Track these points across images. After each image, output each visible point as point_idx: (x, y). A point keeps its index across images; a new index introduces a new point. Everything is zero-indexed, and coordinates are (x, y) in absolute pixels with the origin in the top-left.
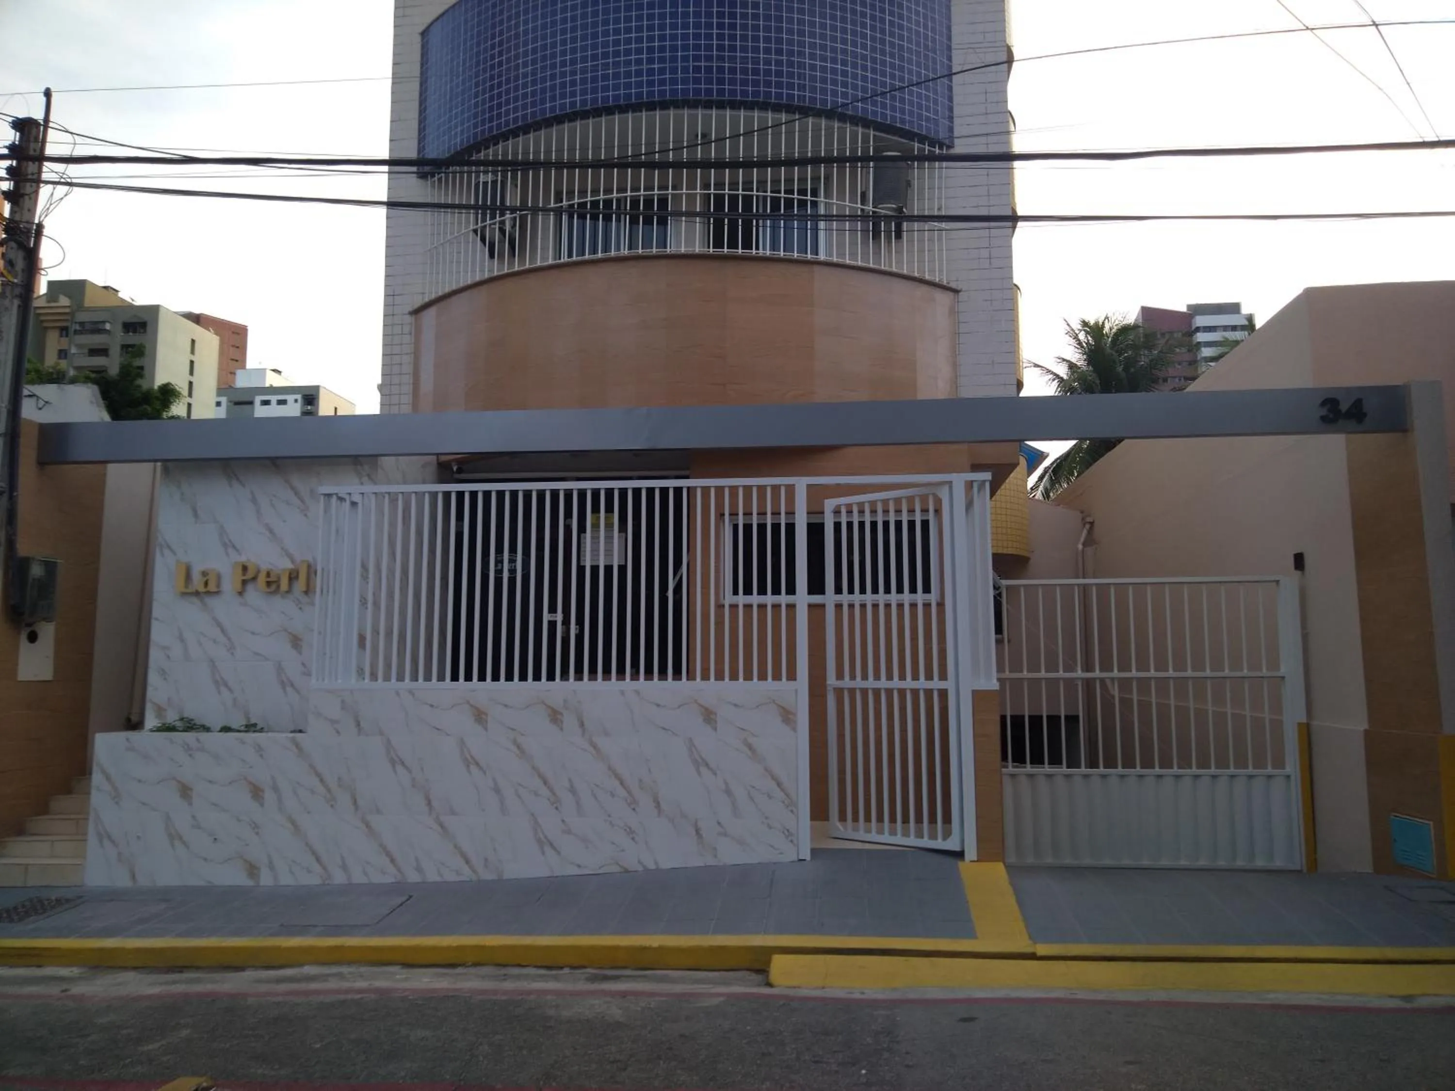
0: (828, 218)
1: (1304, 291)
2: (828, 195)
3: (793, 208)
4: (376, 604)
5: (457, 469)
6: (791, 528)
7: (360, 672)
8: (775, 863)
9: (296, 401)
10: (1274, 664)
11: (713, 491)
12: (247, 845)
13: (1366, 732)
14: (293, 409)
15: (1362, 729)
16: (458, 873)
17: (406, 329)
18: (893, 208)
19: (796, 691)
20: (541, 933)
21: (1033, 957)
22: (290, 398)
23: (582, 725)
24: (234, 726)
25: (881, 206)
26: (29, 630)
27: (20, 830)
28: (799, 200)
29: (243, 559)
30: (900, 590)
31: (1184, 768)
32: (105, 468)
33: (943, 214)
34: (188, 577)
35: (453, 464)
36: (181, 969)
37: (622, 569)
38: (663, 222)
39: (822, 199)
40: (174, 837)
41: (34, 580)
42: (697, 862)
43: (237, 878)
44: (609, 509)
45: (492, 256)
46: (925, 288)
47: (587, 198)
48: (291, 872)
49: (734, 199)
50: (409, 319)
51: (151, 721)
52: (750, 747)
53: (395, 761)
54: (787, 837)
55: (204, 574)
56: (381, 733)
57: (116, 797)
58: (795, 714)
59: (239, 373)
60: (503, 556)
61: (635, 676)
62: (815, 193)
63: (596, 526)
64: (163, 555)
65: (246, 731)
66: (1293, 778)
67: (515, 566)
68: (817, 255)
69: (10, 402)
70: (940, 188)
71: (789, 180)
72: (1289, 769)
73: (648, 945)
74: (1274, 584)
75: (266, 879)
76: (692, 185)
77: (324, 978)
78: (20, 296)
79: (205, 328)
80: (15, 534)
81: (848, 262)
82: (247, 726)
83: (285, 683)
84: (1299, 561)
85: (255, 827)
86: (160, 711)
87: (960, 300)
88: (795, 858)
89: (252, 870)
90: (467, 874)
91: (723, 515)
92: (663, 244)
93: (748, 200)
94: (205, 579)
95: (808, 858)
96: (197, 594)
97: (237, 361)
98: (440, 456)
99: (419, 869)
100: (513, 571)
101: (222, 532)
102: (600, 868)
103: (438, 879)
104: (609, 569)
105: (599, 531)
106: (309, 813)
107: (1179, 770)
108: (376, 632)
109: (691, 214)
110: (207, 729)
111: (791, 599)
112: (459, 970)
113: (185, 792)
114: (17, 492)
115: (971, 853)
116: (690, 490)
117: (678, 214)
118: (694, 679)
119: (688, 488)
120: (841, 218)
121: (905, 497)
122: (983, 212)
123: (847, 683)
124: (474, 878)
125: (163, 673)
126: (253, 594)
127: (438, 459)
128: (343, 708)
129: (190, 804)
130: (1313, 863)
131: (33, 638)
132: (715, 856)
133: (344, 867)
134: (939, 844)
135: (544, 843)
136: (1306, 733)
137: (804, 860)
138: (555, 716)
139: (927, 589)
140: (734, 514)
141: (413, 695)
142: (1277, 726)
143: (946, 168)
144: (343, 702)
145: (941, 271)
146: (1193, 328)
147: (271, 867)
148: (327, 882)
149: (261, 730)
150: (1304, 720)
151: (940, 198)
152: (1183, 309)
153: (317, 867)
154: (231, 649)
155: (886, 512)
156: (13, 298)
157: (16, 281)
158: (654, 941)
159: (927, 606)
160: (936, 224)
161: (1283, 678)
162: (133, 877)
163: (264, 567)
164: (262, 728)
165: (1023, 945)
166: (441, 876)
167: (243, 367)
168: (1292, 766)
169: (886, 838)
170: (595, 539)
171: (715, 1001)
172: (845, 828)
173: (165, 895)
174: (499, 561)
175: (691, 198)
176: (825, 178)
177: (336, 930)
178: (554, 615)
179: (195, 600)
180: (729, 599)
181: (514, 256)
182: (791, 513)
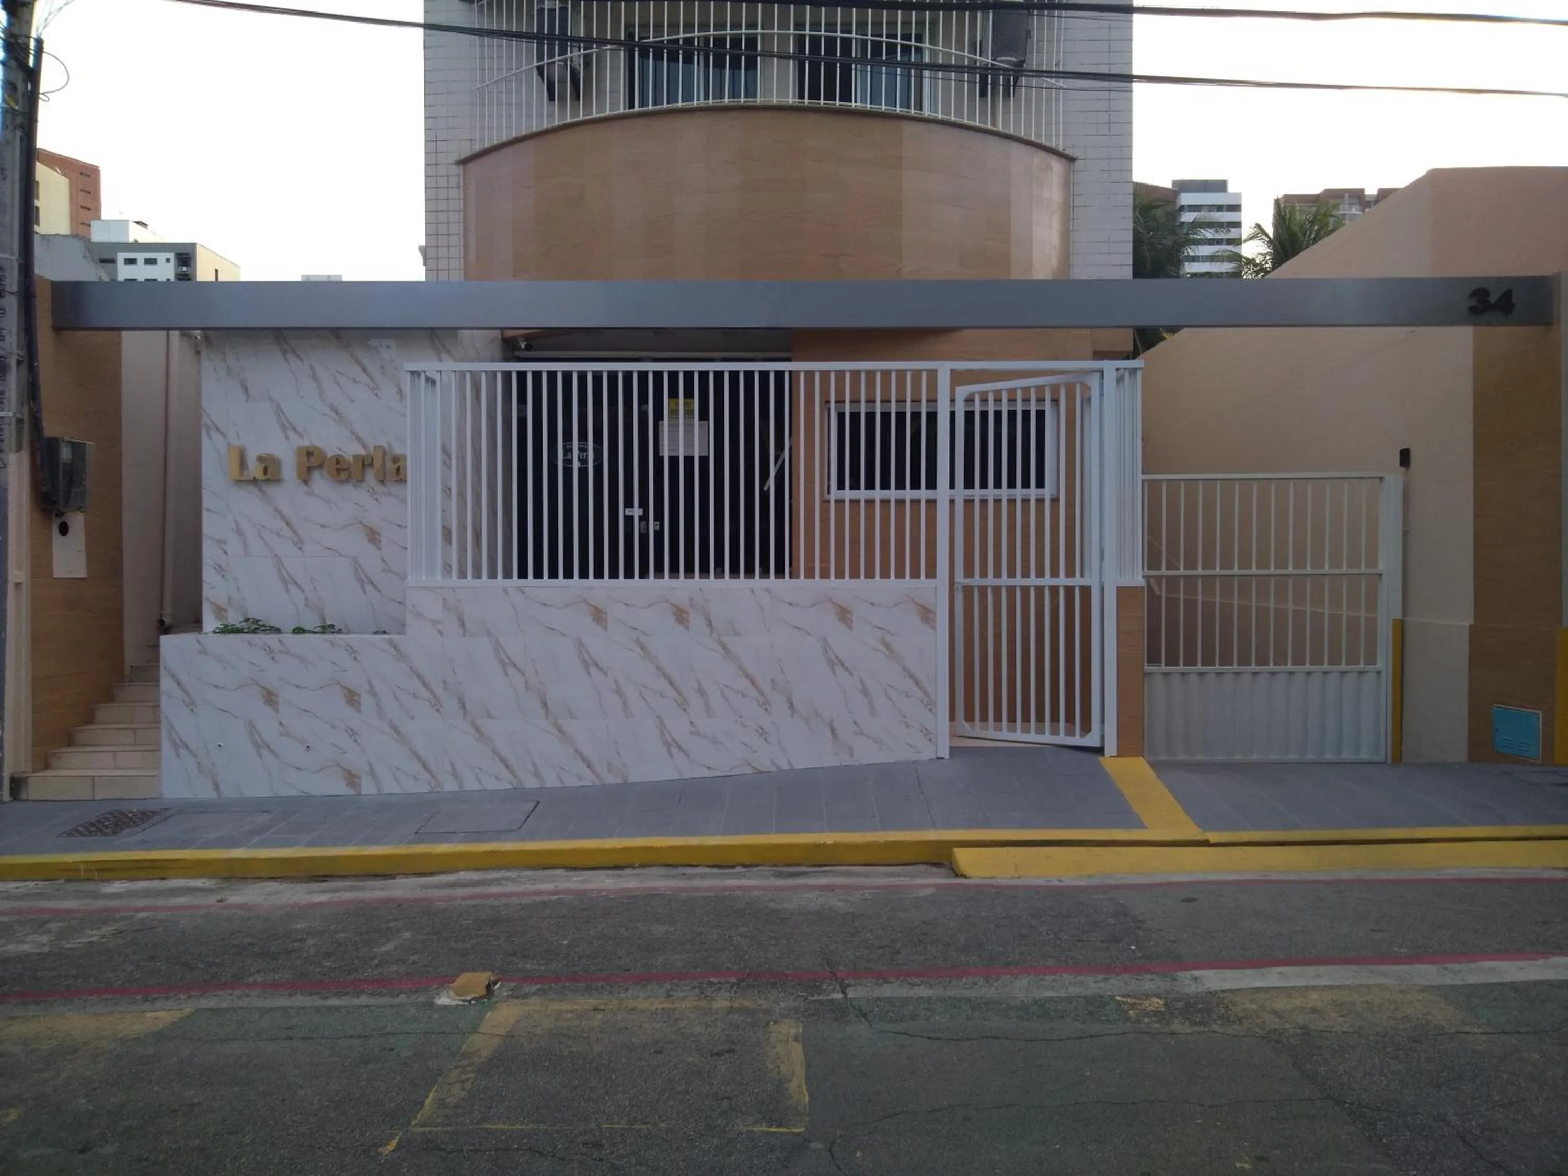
0: (934, 67)
1: (1428, 172)
2: (933, 41)
3: (896, 53)
4: (462, 495)
5: (526, 346)
6: (932, 417)
7: (447, 568)
8: (914, 762)
9: (168, 260)
10: (1372, 561)
11: (817, 376)
12: (345, 752)
13: (1471, 626)
14: (165, 271)
15: (1467, 625)
16: (579, 778)
17: (454, 181)
18: (1013, 62)
19: (936, 588)
20: (703, 834)
21: (1206, 844)
22: (161, 257)
23: (710, 624)
24: (306, 628)
25: (999, 59)
26: (59, 520)
27: (70, 741)
28: (902, 45)
29: (306, 443)
30: (1026, 484)
31: (1280, 665)
32: (120, 337)
33: (1061, 69)
34: (243, 463)
35: (520, 340)
36: (324, 878)
37: (704, 461)
38: (751, 65)
39: (927, 45)
40: (260, 745)
41: (64, 464)
42: (831, 761)
43: (337, 787)
44: (689, 394)
45: (551, 98)
46: (1042, 155)
47: (678, 34)
48: (397, 781)
49: (831, 42)
50: (455, 170)
51: (210, 622)
52: (887, 646)
53: (507, 664)
54: (925, 736)
55: (260, 459)
56: (489, 634)
57: (191, 704)
58: (934, 613)
59: (94, 223)
60: (572, 444)
61: (765, 573)
62: (919, 38)
63: (674, 413)
64: (210, 437)
65: (323, 633)
66: (1383, 675)
67: (587, 456)
68: (921, 110)
69: (20, 255)
70: (1059, 40)
71: (892, 24)
72: (1380, 665)
73: (822, 842)
74: (1378, 480)
75: (368, 788)
76: (784, 25)
77: (498, 881)
78: (22, 126)
79: (50, 168)
80: (39, 411)
81: (966, 121)
82: (323, 627)
83: (364, 581)
84: (1405, 457)
85: (353, 734)
86: (219, 611)
87: (1075, 169)
88: (934, 757)
89: (352, 778)
90: (589, 779)
91: (828, 402)
92: (751, 92)
93: (846, 43)
94: (264, 465)
95: (947, 757)
96: (254, 481)
97: (89, 209)
98: (505, 331)
99: (537, 774)
100: (584, 461)
101: (279, 411)
102: (731, 769)
103: (557, 784)
104: (689, 460)
105: (678, 418)
106: (413, 718)
107: (1276, 667)
108: (462, 526)
109: (784, 56)
110: (278, 631)
111: (930, 494)
112: (628, 871)
113: (270, 698)
114: (37, 361)
115: (1111, 748)
116: (793, 373)
117: (768, 54)
118: (798, 577)
119: (790, 372)
120: (946, 68)
121: (1034, 387)
122: (1104, 70)
123: (977, 580)
124: (597, 782)
125: (220, 569)
126: (319, 481)
127: (502, 334)
128: (445, 607)
129: (277, 711)
130: (1398, 757)
131: (64, 529)
132: (852, 755)
133: (455, 774)
134: (1077, 741)
135: (671, 745)
136: (1401, 629)
137: (943, 758)
138: (681, 616)
139: (1040, 484)
140: (840, 402)
141: (523, 592)
142: (1372, 624)
143: (1065, 17)
144: (444, 600)
145: (1057, 136)
146: (1177, 207)
147: (372, 773)
148: (436, 790)
149: (340, 631)
150: (1400, 617)
151: (1058, 52)
152: (1169, 185)
153: (425, 775)
154: (299, 543)
155: (1026, 400)
156: (15, 128)
157: (16, 108)
158: (829, 838)
159: (1040, 501)
160: (1053, 81)
161: (1380, 575)
162: (217, 787)
163: (330, 453)
164: (340, 630)
165: (1192, 832)
166: (561, 780)
167: (98, 217)
168: (1384, 661)
169: (1019, 735)
170: (674, 427)
171: (929, 891)
172: (973, 727)
173: (261, 806)
174: (568, 450)
175: (783, 39)
176: (929, 23)
177: (479, 836)
178: (631, 509)
179: (253, 489)
180: (835, 494)
181: (578, 99)
182: (932, 401)
